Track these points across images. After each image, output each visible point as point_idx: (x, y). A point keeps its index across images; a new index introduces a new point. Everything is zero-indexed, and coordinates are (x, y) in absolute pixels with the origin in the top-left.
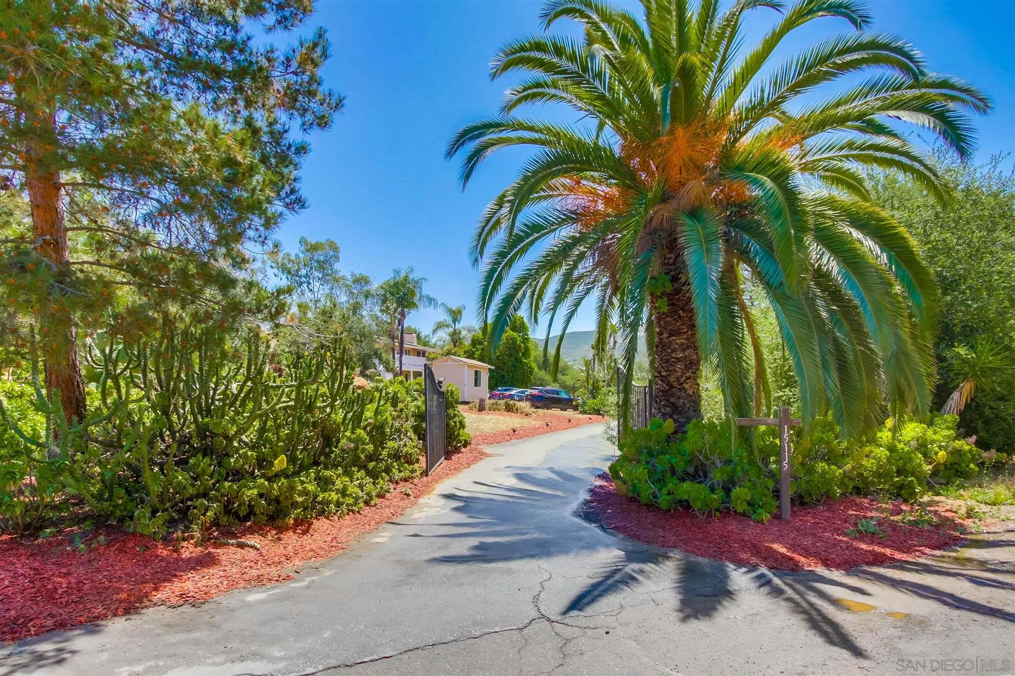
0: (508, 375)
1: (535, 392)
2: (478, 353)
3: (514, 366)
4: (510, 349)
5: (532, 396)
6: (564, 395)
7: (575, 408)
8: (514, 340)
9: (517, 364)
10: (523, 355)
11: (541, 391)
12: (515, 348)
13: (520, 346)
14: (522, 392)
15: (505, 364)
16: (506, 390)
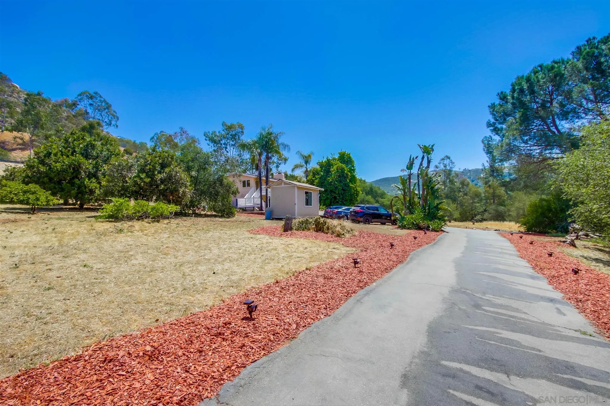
0: (339, 197)
1: (358, 209)
2: (317, 181)
3: (343, 190)
4: (339, 176)
5: (356, 212)
6: (382, 211)
7: (394, 222)
8: (343, 170)
9: (345, 188)
10: (350, 181)
11: (362, 208)
12: (343, 175)
13: (347, 175)
14: (348, 209)
15: (336, 188)
16: (336, 208)
